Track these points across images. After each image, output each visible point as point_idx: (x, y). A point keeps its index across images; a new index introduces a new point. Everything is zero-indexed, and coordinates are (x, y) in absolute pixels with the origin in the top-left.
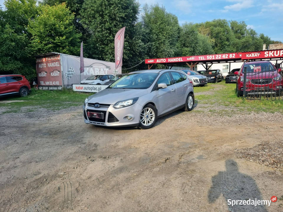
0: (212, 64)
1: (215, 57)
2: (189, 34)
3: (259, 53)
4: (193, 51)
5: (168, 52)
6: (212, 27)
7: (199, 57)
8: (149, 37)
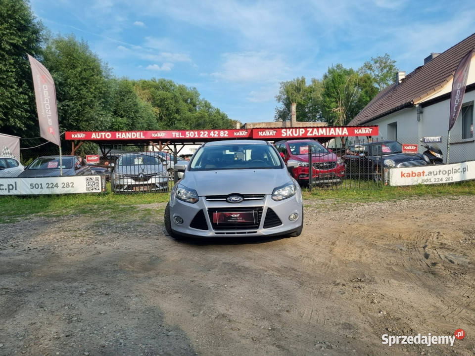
0: (184, 145)
1: (199, 134)
2: (124, 96)
3: (275, 131)
4: (132, 125)
5: (102, 122)
6: (153, 89)
7: (174, 133)
8: (64, 91)
